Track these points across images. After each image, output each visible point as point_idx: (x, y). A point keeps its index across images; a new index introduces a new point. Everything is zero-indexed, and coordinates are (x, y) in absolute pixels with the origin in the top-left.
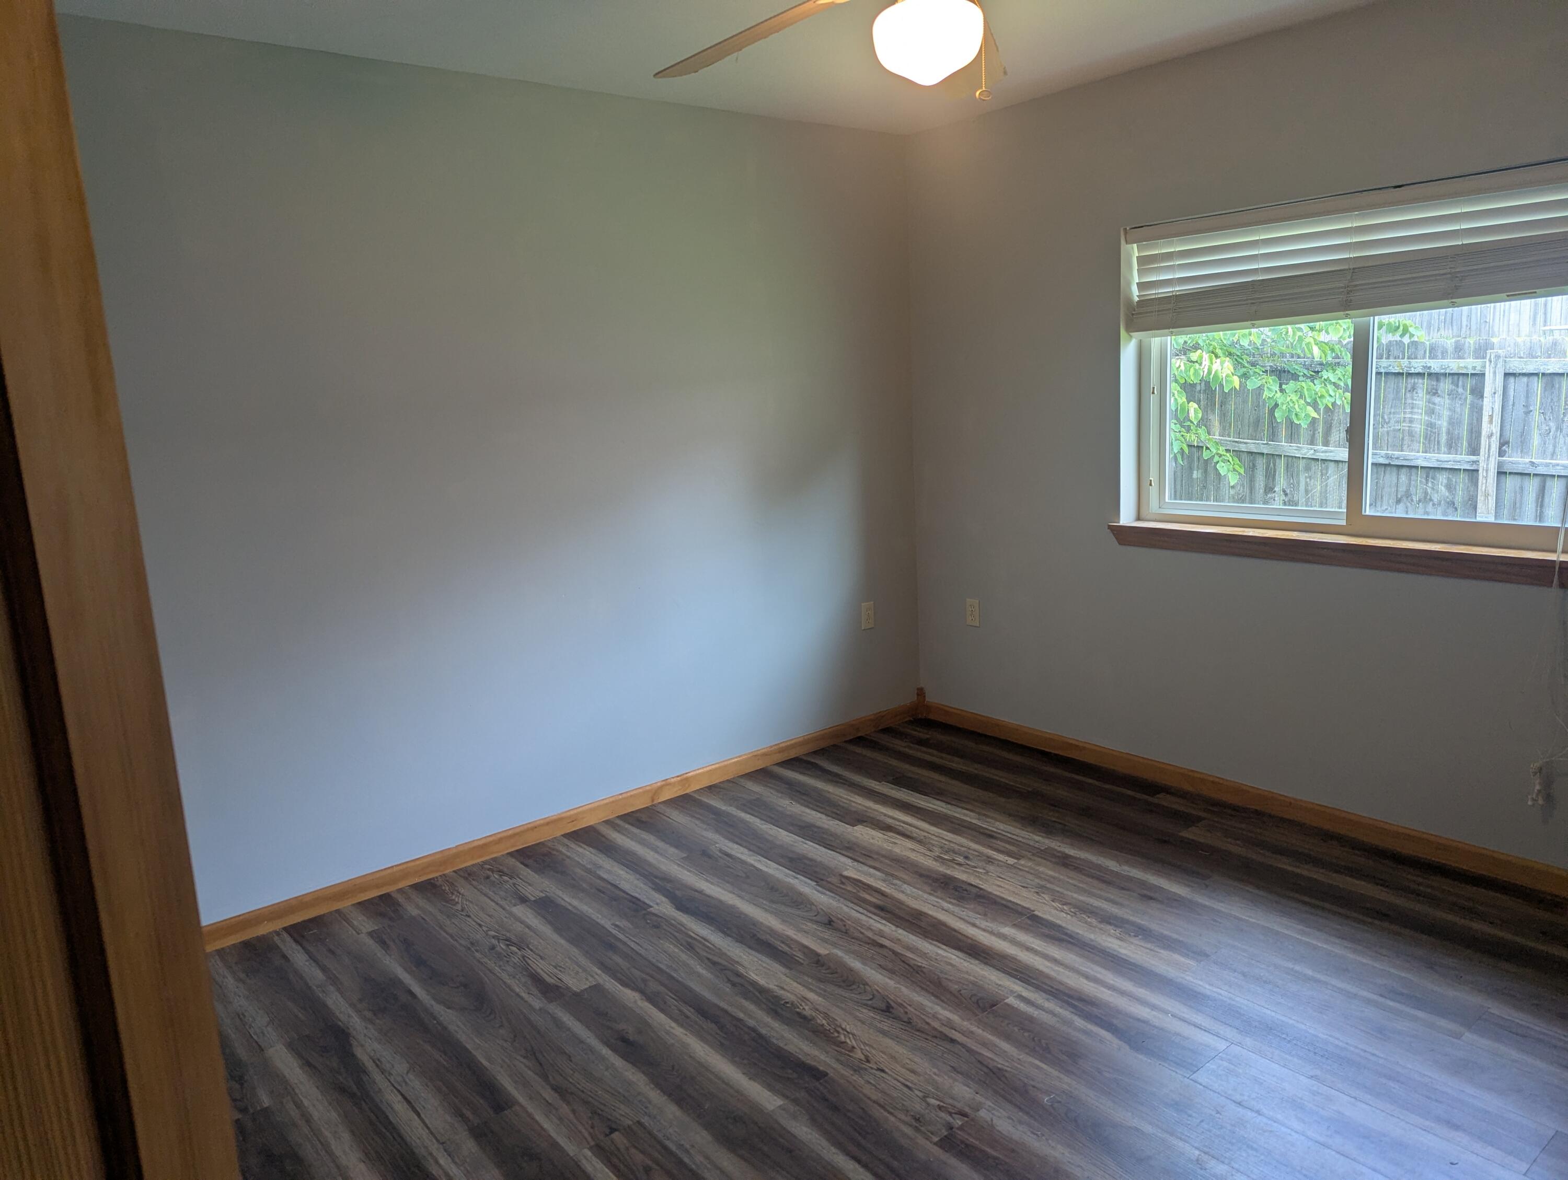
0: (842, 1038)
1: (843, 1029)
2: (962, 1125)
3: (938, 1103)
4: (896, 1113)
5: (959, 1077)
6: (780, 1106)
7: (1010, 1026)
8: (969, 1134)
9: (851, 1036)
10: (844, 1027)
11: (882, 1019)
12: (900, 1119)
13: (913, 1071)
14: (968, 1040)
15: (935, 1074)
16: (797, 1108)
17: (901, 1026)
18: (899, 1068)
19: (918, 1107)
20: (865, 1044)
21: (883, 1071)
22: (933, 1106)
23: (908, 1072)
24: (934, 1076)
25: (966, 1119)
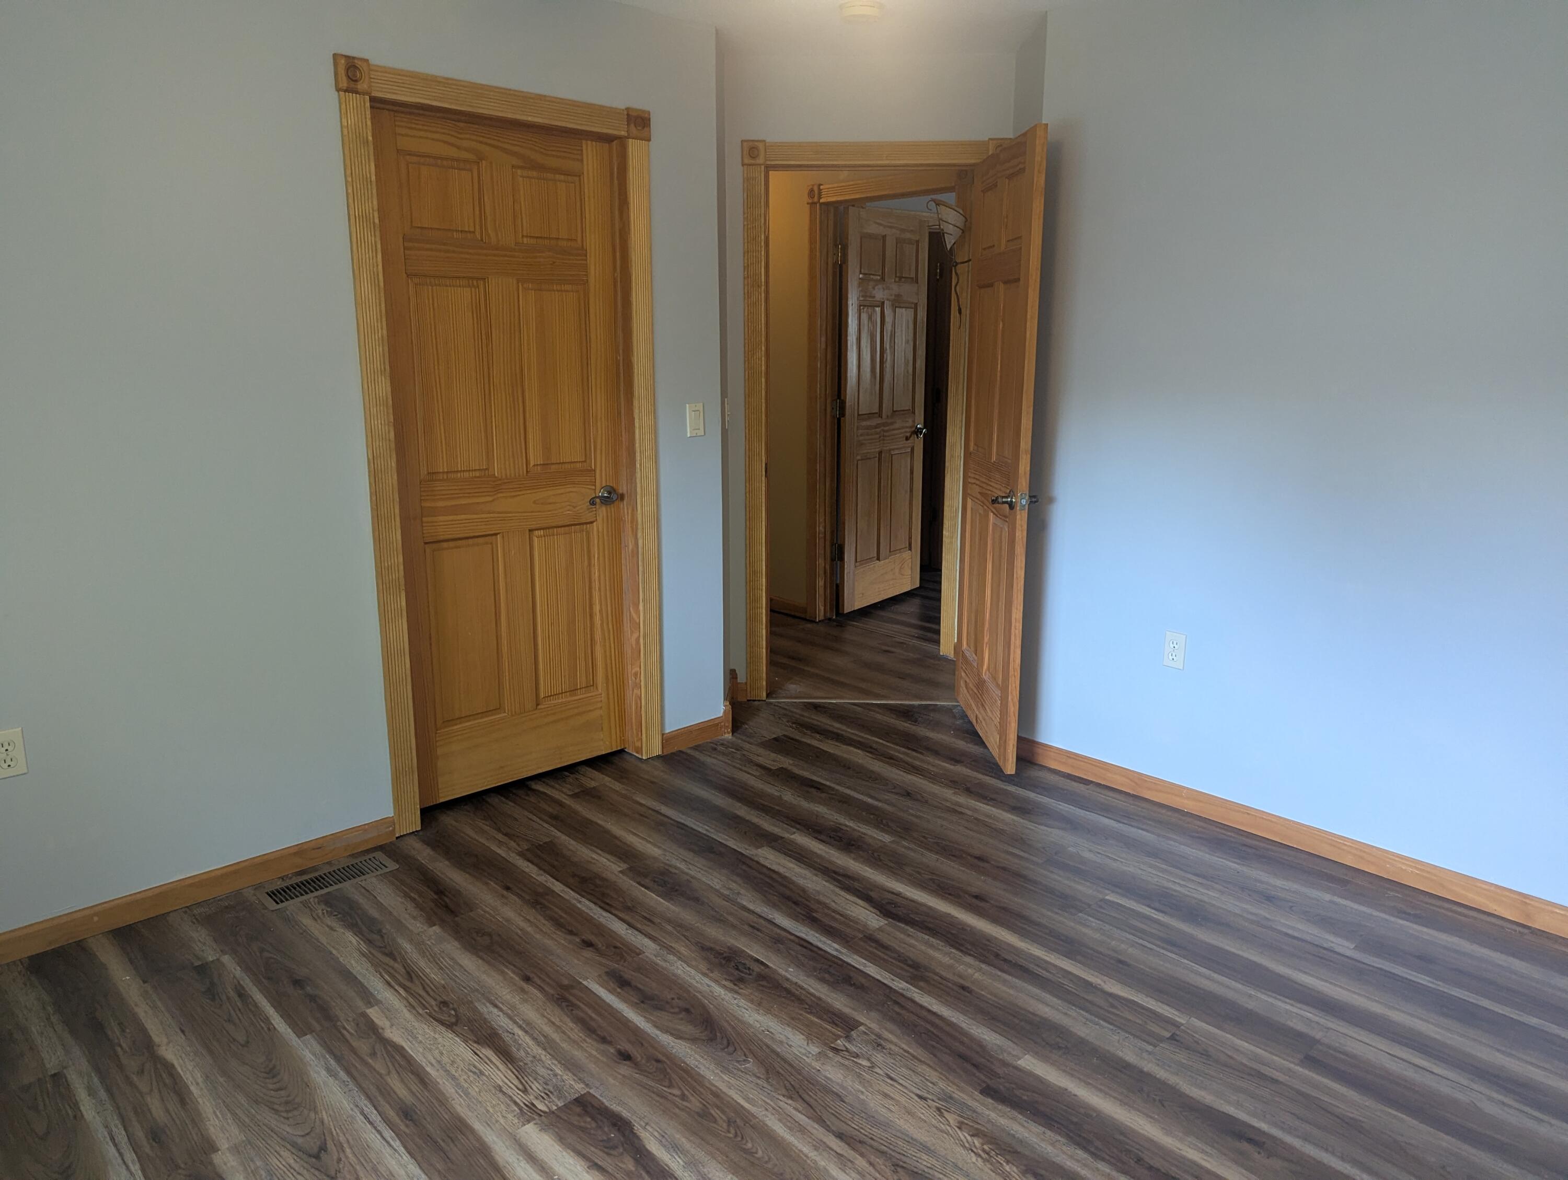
0: (977, 1142)
1: (980, 1156)
2: (836, 1040)
3: (860, 1061)
4: (901, 1051)
5: (836, 1089)
6: (1019, 1059)
7: (766, 1158)
8: (830, 1032)
9: (967, 1145)
10: (979, 1159)
11: (930, 1171)
12: (896, 1045)
13: (886, 1096)
14: (821, 1137)
15: (862, 1092)
16: (1001, 1057)
17: (907, 1160)
18: (903, 1100)
19: (879, 1057)
20: (948, 1133)
21: (920, 1097)
22: (864, 1058)
23: (892, 1095)
24: (863, 1090)
25: (832, 1045)
